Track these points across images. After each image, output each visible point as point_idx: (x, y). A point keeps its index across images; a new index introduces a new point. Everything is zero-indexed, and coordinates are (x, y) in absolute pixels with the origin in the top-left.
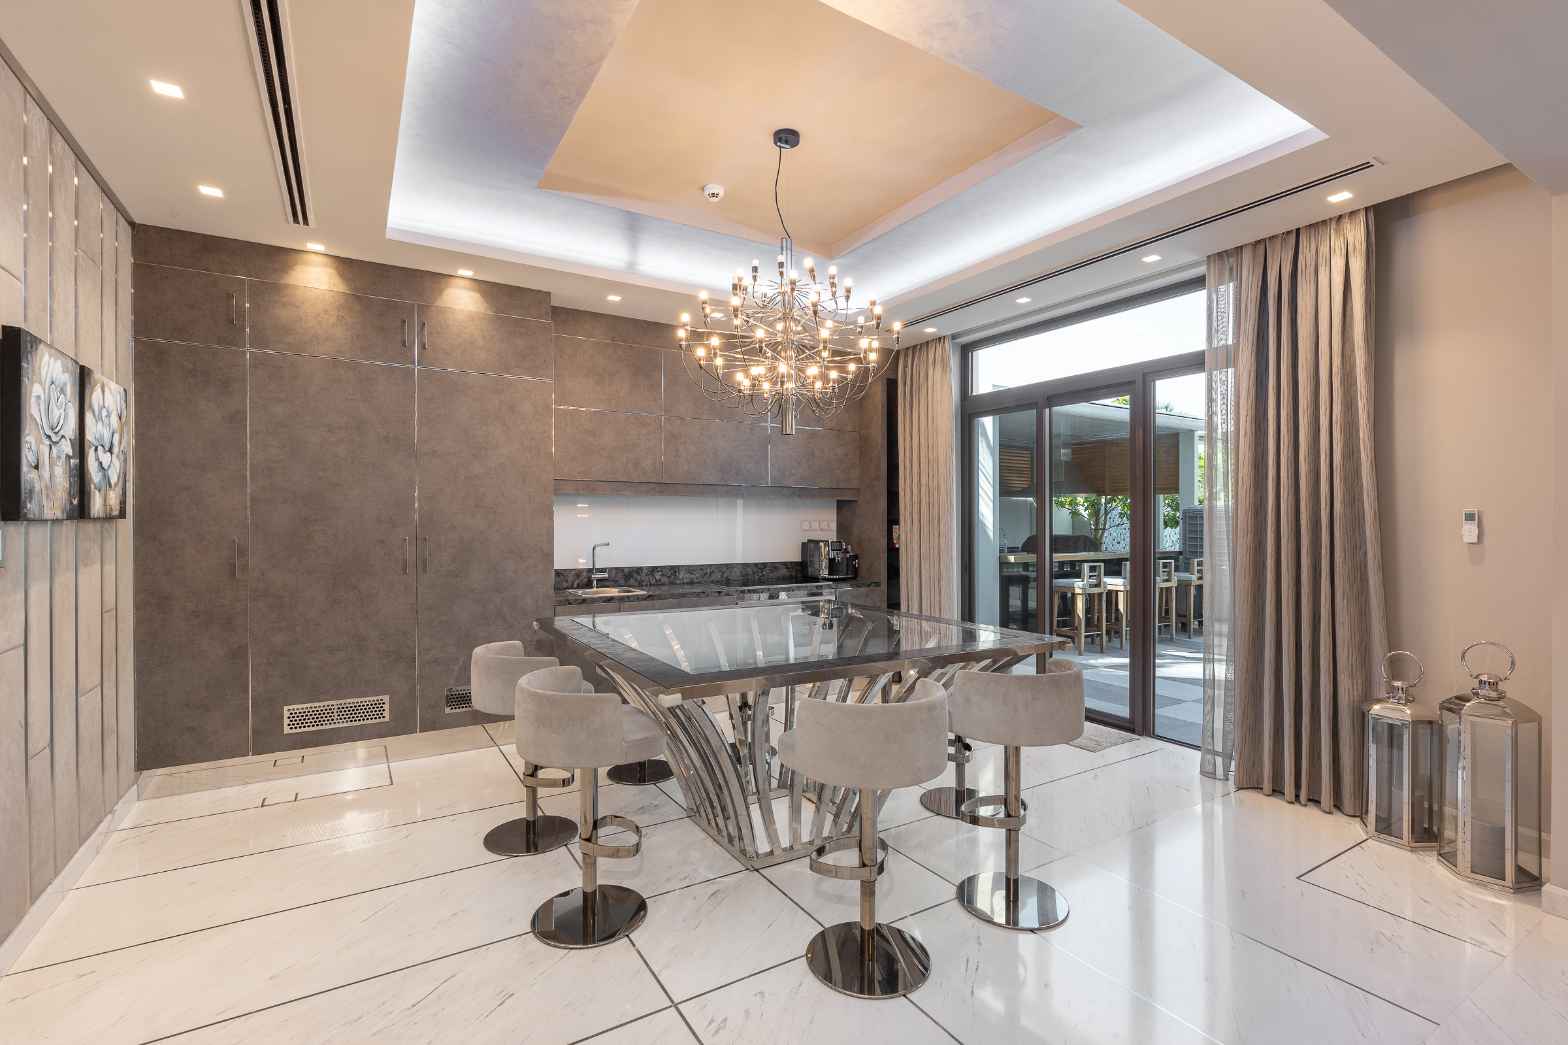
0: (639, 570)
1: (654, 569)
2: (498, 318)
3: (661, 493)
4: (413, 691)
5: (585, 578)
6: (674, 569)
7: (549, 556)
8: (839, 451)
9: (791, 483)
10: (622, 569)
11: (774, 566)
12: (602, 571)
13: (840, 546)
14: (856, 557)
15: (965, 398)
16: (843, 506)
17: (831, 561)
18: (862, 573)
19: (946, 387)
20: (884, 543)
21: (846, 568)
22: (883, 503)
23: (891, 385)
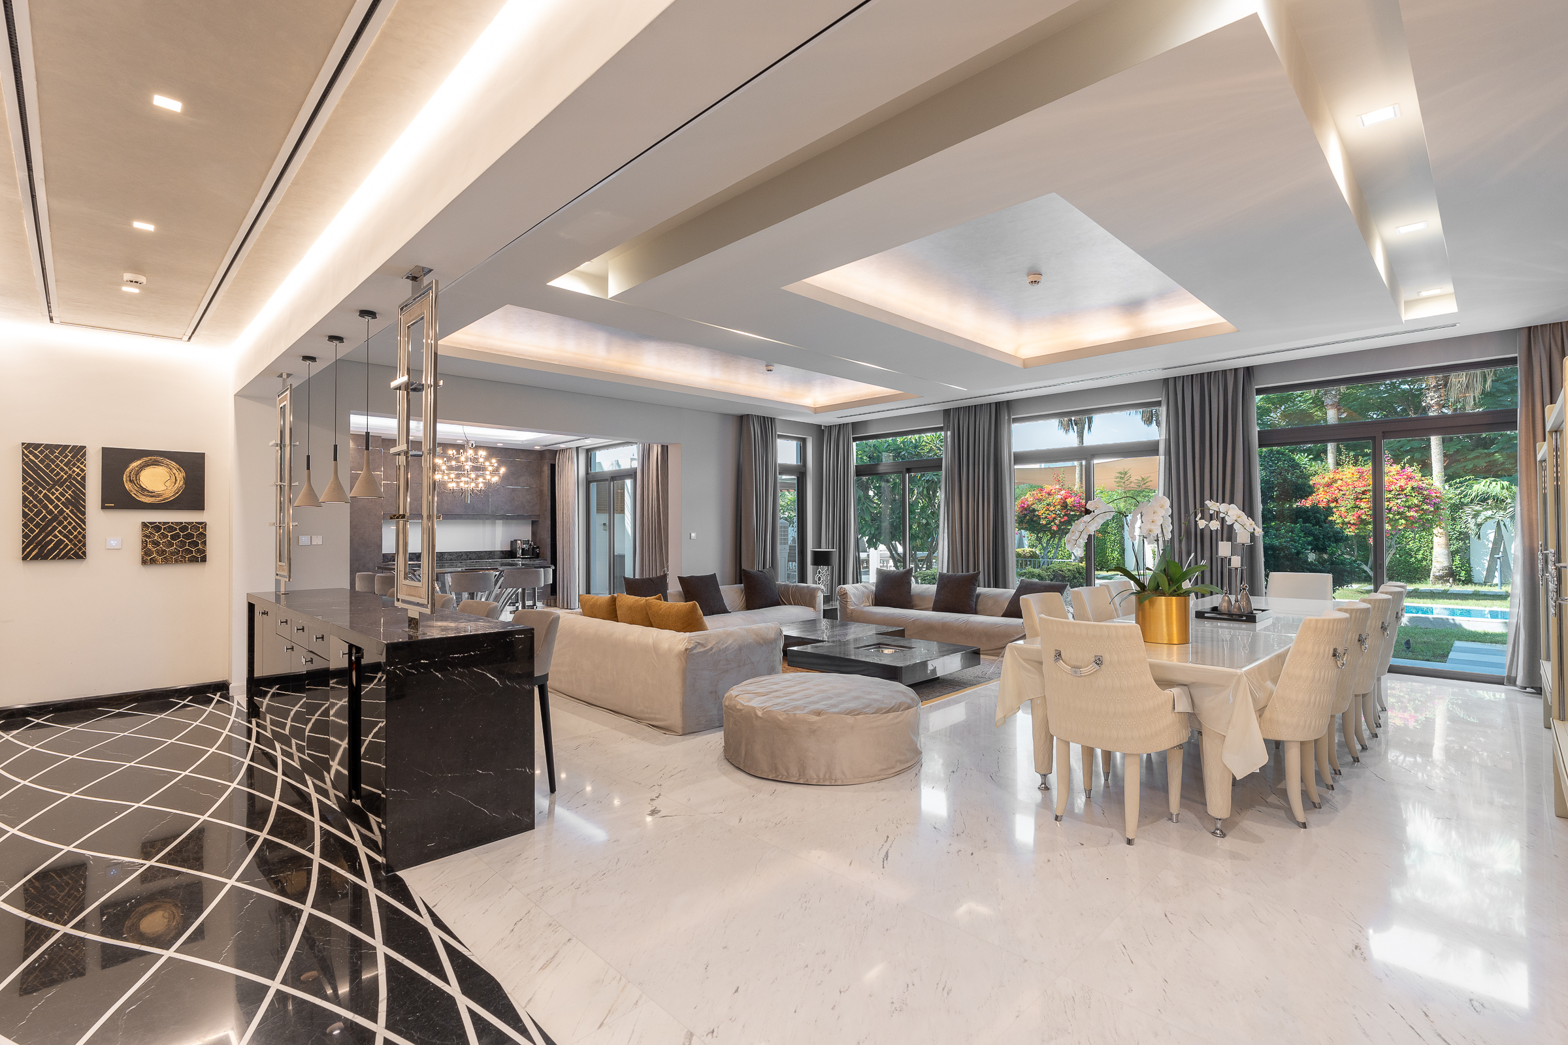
8: (528, 497)
9: (502, 514)
11: (495, 552)
13: (527, 542)
14: (538, 547)
15: (587, 473)
16: (533, 523)
17: (523, 549)
18: (541, 555)
19: (573, 470)
20: (549, 541)
21: (533, 552)
22: (549, 522)
23: (553, 467)
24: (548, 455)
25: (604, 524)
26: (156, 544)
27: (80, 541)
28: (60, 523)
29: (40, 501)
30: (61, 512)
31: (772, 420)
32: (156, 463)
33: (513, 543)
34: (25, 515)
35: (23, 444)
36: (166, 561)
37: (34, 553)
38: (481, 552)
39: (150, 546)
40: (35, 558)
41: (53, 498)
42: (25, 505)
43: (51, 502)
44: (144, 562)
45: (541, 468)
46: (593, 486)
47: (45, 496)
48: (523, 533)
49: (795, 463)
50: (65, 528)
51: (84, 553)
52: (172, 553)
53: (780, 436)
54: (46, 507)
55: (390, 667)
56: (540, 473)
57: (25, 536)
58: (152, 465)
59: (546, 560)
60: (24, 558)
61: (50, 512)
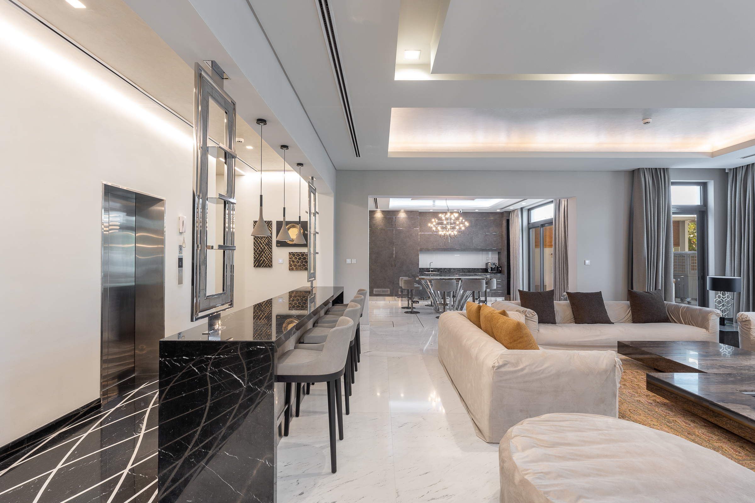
0: (441, 269)
1: (445, 269)
2: (409, 217)
3: (445, 251)
4: (393, 288)
5: (428, 270)
6: (450, 269)
7: (418, 264)
8: (495, 239)
9: (479, 248)
10: (437, 268)
11: (478, 269)
12: (432, 268)
13: (494, 264)
14: (500, 267)
15: (529, 223)
16: (499, 253)
17: (491, 268)
18: (502, 271)
19: (518, 222)
20: (506, 263)
21: (497, 270)
22: (506, 253)
23: (508, 221)
24: (505, 214)
25: (552, 254)
26: (293, 262)
27: (270, 260)
28: (264, 253)
29: (258, 244)
30: (264, 248)
31: (665, 170)
32: (293, 227)
33: (487, 264)
34: (254, 249)
35: (254, 221)
36: (297, 269)
37: (257, 265)
38: (470, 268)
39: (291, 263)
40: (257, 267)
41: (262, 242)
42: (254, 246)
43: (262, 244)
44: (290, 269)
45: (502, 222)
46: (532, 232)
47: (260, 242)
48: (491, 259)
49: (700, 204)
50: (265, 254)
51: (271, 265)
52: (299, 266)
53: (673, 183)
54: (260, 246)
55: (162, 358)
56: (501, 225)
57: (255, 258)
58: (292, 227)
59: (504, 274)
60: (254, 267)
61: (261, 248)
